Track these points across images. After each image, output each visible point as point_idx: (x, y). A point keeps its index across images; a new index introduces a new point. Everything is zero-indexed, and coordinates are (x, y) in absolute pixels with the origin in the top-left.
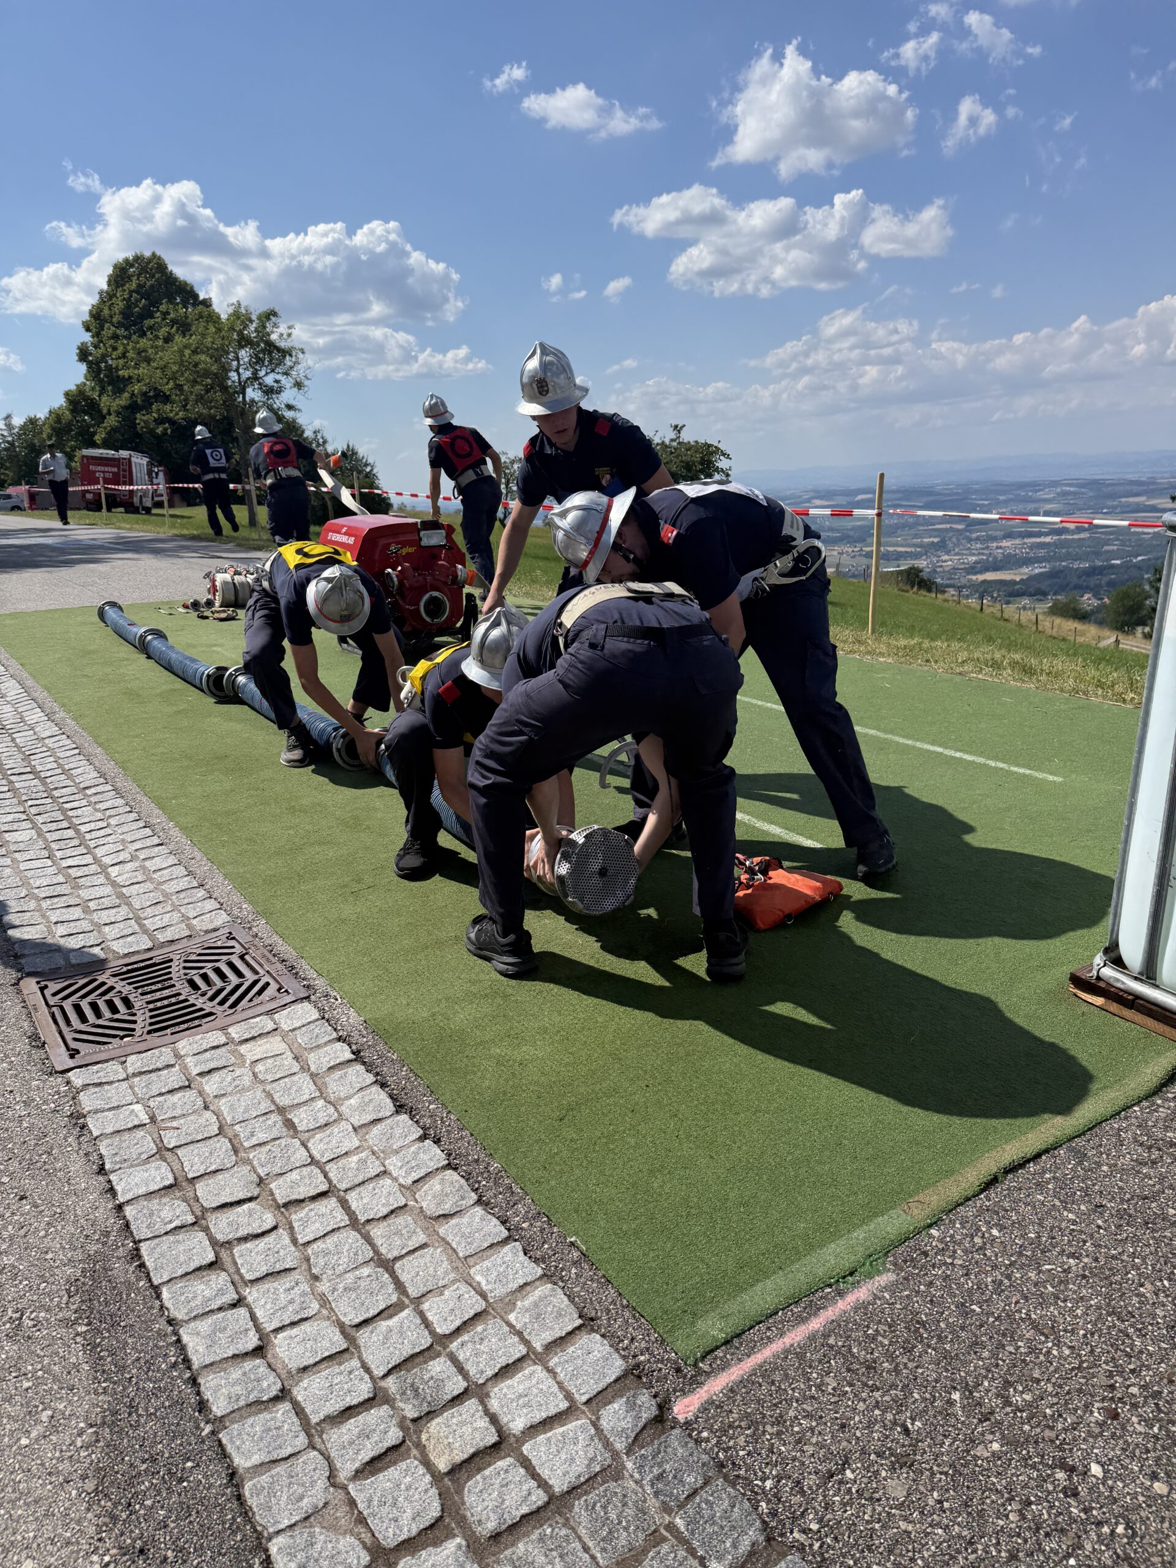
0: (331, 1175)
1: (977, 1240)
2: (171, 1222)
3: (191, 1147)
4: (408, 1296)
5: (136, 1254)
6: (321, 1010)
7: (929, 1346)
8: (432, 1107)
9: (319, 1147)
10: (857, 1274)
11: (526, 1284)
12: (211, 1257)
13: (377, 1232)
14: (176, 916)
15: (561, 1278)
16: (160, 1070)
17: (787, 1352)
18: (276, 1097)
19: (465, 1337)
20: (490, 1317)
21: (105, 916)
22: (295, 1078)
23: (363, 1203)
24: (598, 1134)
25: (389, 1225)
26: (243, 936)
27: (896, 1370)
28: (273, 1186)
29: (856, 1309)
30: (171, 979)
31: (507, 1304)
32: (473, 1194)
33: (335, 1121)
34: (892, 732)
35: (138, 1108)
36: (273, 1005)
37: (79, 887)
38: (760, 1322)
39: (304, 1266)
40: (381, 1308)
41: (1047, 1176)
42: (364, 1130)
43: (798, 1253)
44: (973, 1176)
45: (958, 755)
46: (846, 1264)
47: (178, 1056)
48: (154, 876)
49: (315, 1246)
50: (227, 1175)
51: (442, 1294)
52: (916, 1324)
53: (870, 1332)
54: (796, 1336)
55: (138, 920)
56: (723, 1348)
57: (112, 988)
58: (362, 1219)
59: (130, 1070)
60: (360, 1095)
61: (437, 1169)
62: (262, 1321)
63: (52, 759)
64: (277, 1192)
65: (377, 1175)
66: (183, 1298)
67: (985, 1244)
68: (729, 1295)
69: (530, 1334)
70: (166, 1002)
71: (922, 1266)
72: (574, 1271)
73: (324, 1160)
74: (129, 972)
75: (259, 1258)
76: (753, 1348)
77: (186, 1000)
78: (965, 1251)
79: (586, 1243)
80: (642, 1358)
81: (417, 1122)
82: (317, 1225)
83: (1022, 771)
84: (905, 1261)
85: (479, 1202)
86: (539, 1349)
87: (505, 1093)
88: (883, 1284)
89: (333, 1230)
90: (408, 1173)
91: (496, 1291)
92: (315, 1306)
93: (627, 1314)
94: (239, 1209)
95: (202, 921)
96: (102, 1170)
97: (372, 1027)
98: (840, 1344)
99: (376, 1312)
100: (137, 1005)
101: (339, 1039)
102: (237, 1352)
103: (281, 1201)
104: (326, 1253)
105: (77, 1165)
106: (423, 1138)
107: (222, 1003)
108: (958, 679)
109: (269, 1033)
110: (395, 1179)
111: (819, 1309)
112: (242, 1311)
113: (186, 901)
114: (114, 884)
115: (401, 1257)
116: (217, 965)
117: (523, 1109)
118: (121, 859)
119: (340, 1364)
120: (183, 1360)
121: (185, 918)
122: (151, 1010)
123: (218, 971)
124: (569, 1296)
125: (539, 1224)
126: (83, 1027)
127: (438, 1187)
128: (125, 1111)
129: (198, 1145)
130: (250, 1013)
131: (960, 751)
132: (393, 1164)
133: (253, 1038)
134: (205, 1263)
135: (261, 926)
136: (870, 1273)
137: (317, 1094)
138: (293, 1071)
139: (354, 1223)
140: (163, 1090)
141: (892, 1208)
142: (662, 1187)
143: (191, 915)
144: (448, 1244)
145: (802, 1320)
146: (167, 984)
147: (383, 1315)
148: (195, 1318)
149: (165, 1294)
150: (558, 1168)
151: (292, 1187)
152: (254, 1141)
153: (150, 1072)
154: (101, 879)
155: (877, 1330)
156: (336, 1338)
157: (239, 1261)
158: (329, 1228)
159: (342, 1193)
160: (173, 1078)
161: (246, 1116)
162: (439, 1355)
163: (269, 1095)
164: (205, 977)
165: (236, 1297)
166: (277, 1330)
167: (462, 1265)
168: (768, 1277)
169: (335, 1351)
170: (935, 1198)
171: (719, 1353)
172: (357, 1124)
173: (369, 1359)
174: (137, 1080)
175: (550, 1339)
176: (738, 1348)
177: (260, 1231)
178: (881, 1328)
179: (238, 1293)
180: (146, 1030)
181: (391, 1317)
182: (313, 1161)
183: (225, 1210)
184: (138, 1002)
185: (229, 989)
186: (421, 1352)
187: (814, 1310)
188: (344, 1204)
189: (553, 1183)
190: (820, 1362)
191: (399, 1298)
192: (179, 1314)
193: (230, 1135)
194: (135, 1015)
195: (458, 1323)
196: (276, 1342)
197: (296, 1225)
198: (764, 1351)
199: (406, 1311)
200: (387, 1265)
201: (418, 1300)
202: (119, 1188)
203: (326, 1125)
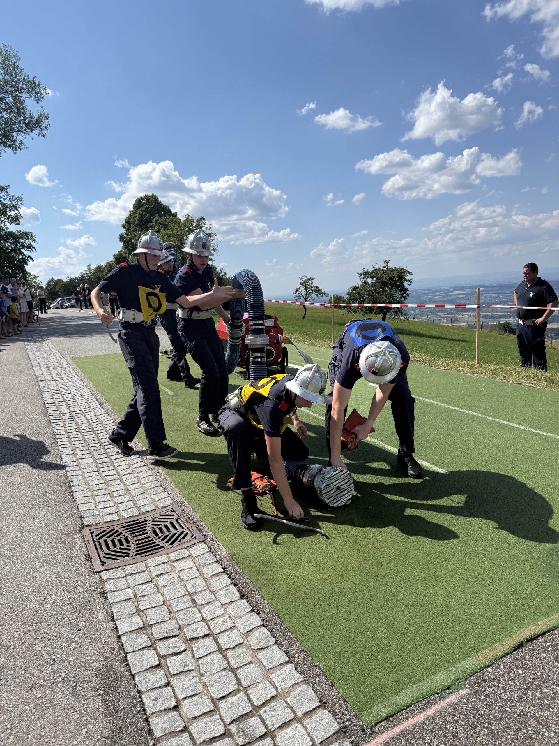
0: (211, 626)
1: (511, 675)
2: (141, 645)
3: (151, 610)
4: (242, 686)
5: (125, 659)
6: (210, 547)
7: (484, 727)
8: (256, 596)
9: (207, 613)
10: (451, 688)
11: (295, 684)
12: (157, 662)
13: (230, 655)
14: (150, 500)
15: (311, 682)
16: (139, 573)
17: (415, 725)
18: (188, 588)
19: (267, 708)
20: (278, 699)
21: (119, 499)
22: (197, 579)
23: (225, 641)
24: (332, 613)
25: (235, 652)
26: (178, 510)
27: (467, 738)
28: (185, 630)
29: (450, 706)
30: (146, 530)
31: (286, 693)
32: (273, 639)
33: (213, 601)
34: (484, 414)
35: (129, 590)
36: (189, 544)
37: (109, 485)
38: (403, 710)
39: (197, 669)
40: (230, 691)
41: (548, 644)
42: (226, 606)
43: (423, 676)
44: (511, 642)
45: (517, 426)
46: (446, 683)
47: (147, 567)
48: (142, 480)
49: (202, 660)
50: (165, 624)
51: (257, 686)
52: (478, 716)
53: (456, 718)
54: (420, 718)
55: (134, 501)
56: (385, 721)
57: (121, 533)
58: (224, 648)
59: (127, 573)
60: (225, 589)
61: (258, 627)
62: (177, 694)
63: (101, 425)
64: (187, 633)
65: (231, 628)
66: (144, 681)
67: (515, 677)
68: (389, 695)
69: (296, 708)
70: (143, 541)
71: (483, 687)
72: (317, 679)
73: (208, 619)
74: (128, 526)
75: (178, 664)
76: (399, 722)
77: (152, 540)
78: (505, 680)
79: (323, 666)
80: (347, 724)
81: (250, 603)
82: (204, 650)
83: (548, 434)
84: (475, 684)
85: (276, 643)
86: (300, 716)
87: (290, 592)
88: (463, 695)
89: (211, 653)
90: (244, 628)
91: (282, 686)
92: (201, 688)
93: (341, 702)
94: (170, 640)
95: (161, 502)
96: (113, 619)
97: (232, 556)
98: (441, 723)
99: (228, 693)
100: (131, 542)
101: (217, 562)
102: (166, 708)
103: (188, 638)
104: (207, 663)
105: (102, 616)
106: (252, 611)
107: (167, 542)
108: (519, 386)
109: (187, 557)
110: (239, 630)
111: (431, 705)
112: (169, 689)
113: (155, 493)
114: (124, 484)
115: (240, 667)
116: (166, 523)
117: (298, 600)
118: (128, 472)
119: (211, 717)
120: (143, 710)
121: (154, 501)
122: (137, 545)
123: (166, 527)
124: (314, 691)
125: (303, 655)
126: (108, 551)
127: (258, 635)
128: (123, 592)
129: (154, 609)
130: (179, 547)
131: (518, 424)
132: (238, 623)
133: (180, 559)
134: (154, 665)
135: (186, 506)
136: (457, 689)
137: (206, 588)
138: (196, 576)
139: (220, 650)
140: (140, 583)
141: (470, 657)
142: (360, 640)
143: (156, 499)
144: (262, 662)
145: (423, 710)
146: (144, 532)
147: (230, 695)
148: (149, 690)
149: (137, 678)
150: (312, 629)
151: (193, 631)
152: (178, 609)
153: (135, 574)
154: (119, 482)
155: (459, 717)
156: (209, 704)
157: (169, 665)
158: (209, 652)
159: (215, 635)
160: (145, 577)
161: (175, 597)
162: (254, 716)
163: (185, 587)
164: (160, 529)
165: (167, 682)
166: (184, 699)
167: (267, 672)
168: (407, 688)
169: (208, 710)
170: (492, 652)
171: (383, 724)
172: (223, 603)
173: (223, 715)
174: (129, 577)
175: (305, 711)
176: (392, 722)
177: (179, 651)
178: (461, 716)
179: (168, 680)
180: (134, 554)
181: (234, 696)
182: (203, 620)
183: (164, 640)
184: (132, 540)
185: (171, 535)
186: (247, 714)
187: (429, 705)
188: (216, 640)
189: (310, 636)
190: (431, 731)
191: (238, 687)
192: (142, 688)
193: (168, 605)
194: (130, 546)
195: (264, 701)
196: (183, 704)
197: (194, 649)
198: (404, 724)
199: (241, 693)
200: (234, 671)
201: (246, 689)
202: (119, 628)
203: (210, 603)
